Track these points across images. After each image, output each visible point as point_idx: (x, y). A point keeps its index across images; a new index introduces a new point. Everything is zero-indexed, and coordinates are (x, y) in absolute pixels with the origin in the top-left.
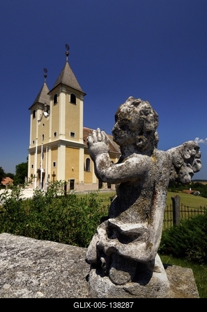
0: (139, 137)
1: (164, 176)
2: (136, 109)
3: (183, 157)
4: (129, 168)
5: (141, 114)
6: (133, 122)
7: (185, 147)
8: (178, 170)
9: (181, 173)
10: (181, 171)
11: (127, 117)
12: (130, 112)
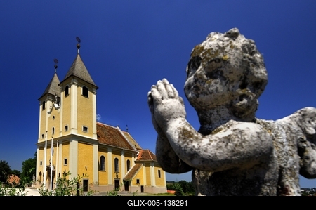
0: (240, 92)
1: (291, 160)
2: (234, 43)
3: (304, 131)
4: (245, 141)
5: (245, 51)
6: (232, 62)
7: (303, 116)
8: (301, 151)
9: (308, 158)
10: (306, 154)
11: (221, 55)
12: (224, 48)
